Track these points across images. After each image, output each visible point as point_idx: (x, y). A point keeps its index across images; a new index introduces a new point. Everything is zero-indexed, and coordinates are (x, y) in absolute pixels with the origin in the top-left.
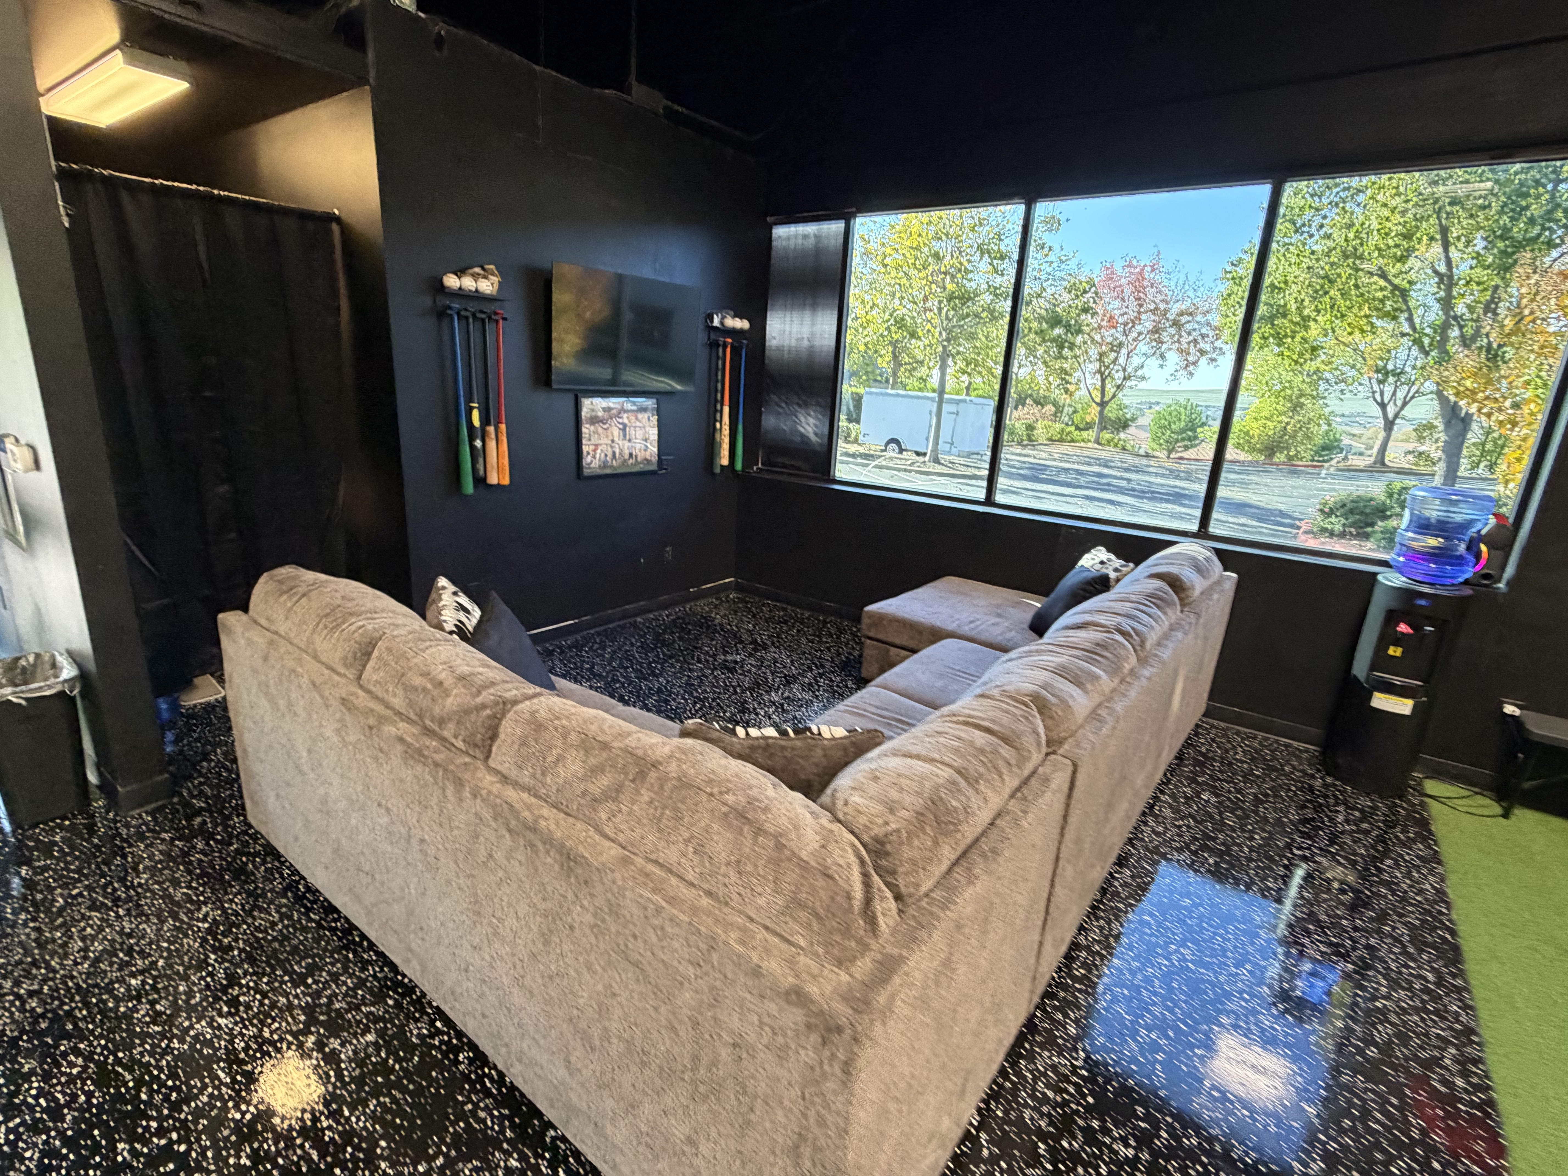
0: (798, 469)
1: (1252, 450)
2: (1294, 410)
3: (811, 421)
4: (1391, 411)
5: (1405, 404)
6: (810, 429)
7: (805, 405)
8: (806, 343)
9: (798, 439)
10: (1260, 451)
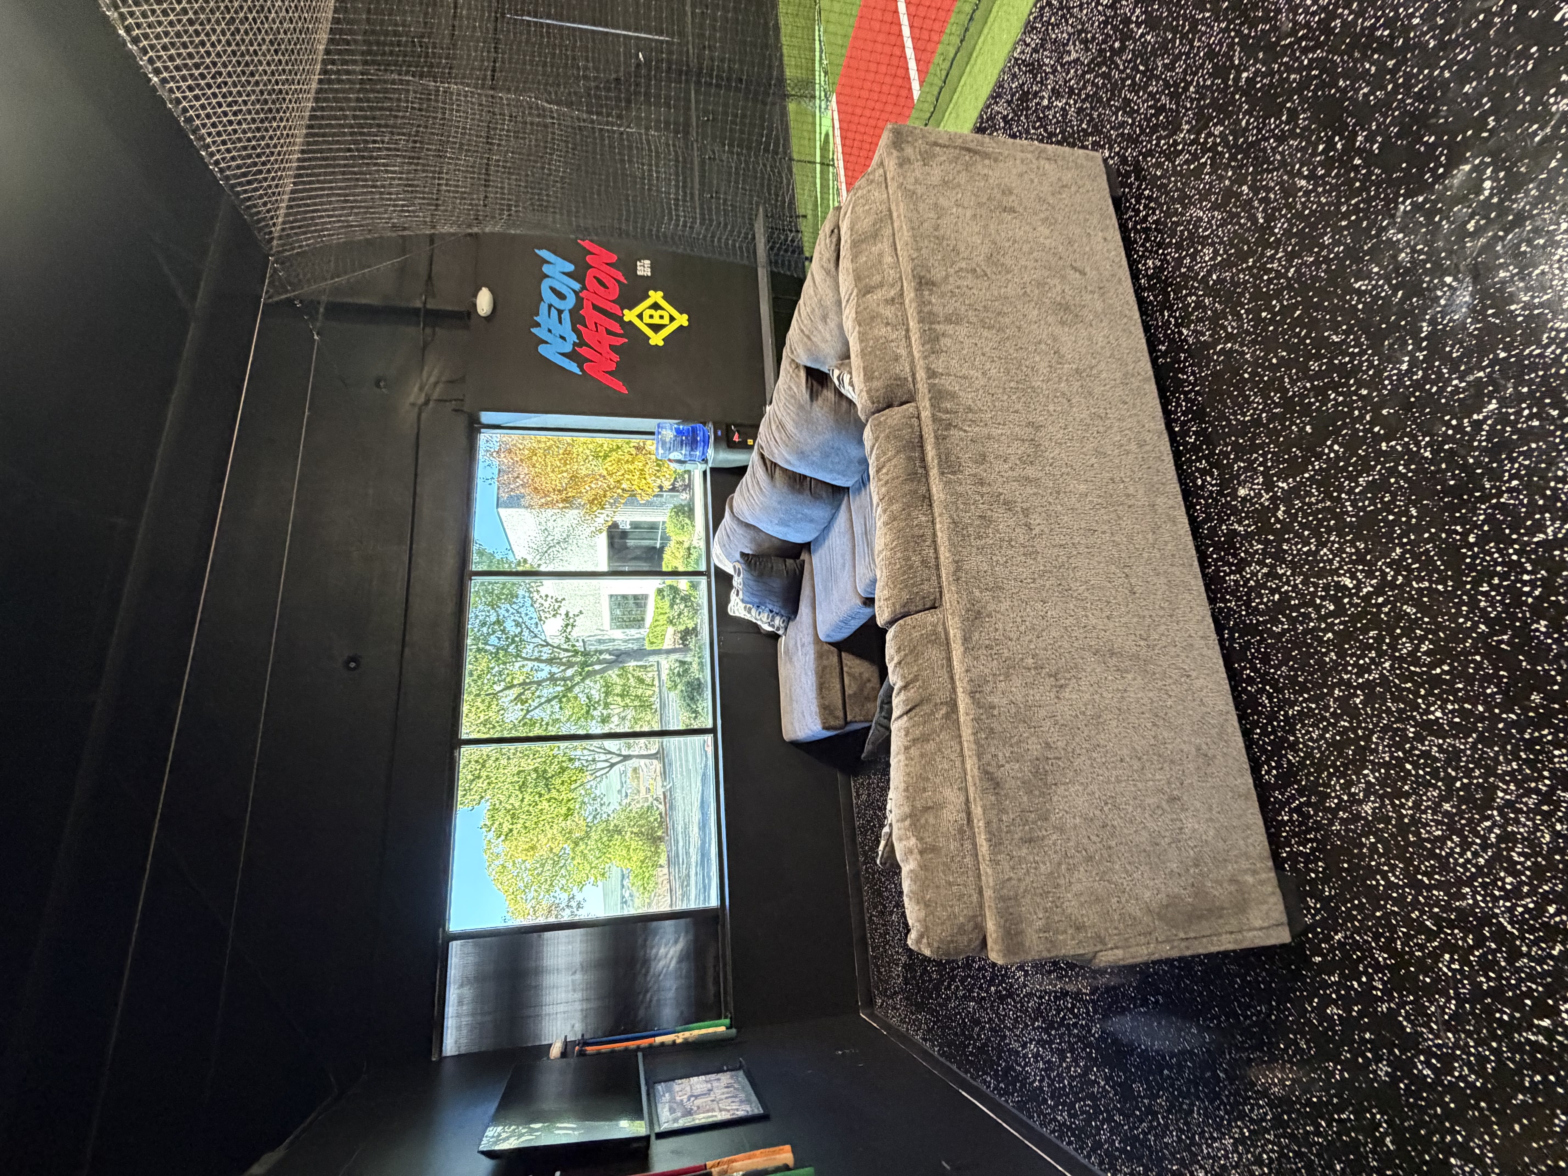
0: (717, 958)
1: (657, 853)
2: (619, 832)
3: (662, 951)
4: (616, 759)
5: (610, 753)
6: (671, 953)
7: (646, 962)
8: (578, 976)
9: (684, 965)
10: (657, 847)
